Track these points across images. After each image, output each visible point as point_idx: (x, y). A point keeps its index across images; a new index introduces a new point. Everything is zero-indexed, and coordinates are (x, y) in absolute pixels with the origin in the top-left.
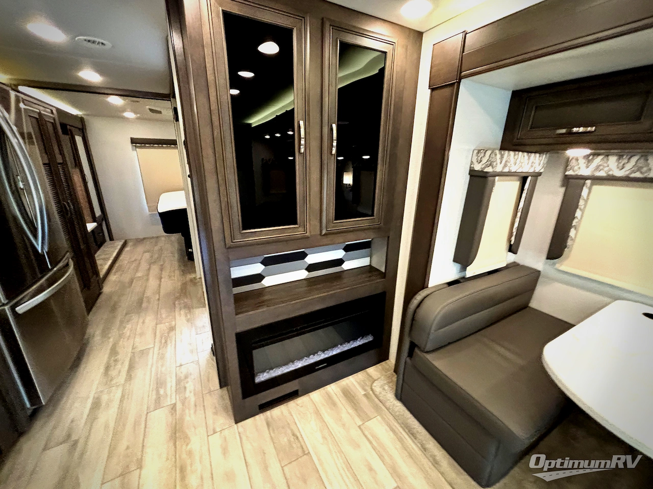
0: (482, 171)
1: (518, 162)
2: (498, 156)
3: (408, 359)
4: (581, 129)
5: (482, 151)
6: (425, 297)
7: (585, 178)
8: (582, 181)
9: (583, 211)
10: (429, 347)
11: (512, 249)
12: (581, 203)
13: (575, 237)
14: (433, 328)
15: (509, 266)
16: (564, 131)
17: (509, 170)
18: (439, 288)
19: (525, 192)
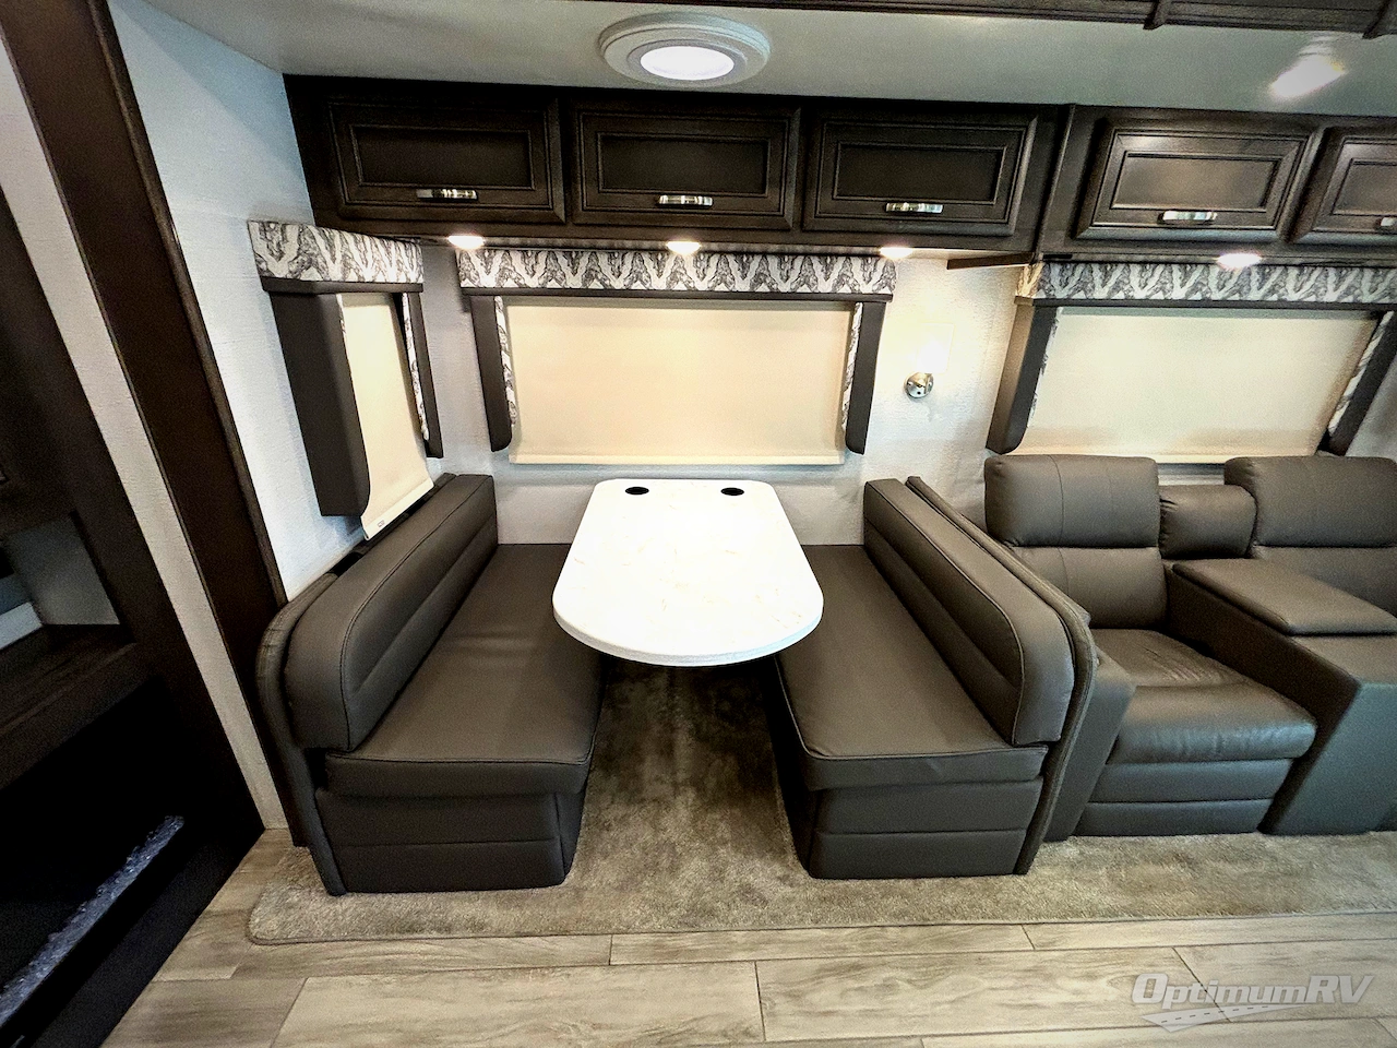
0: (295, 281)
1: (369, 256)
2: (321, 242)
3: (320, 793)
4: (456, 194)
5: (272, 226)
6: (293, 629)
7: (493, 293)
8: (489, 299)
9: (509, 353)
10: (357, 733)
11: (432, 449)
12: (503, 338)
13: (517, 402)
14: (348, 687)
15: (440, 485)
16: (428, 194)
17: (359, 277)
18: (317, 591)
19: (408, 326)
